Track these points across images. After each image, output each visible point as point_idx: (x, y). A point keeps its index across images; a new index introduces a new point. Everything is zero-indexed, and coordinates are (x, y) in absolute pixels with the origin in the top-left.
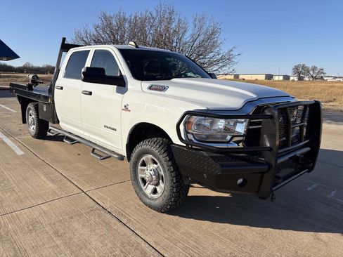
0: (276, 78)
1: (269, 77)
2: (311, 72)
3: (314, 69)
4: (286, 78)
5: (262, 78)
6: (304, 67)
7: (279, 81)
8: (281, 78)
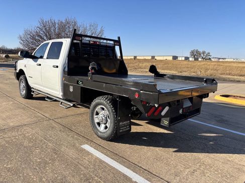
0: (180, 59)
1: (175, 58)
2: (202, 55)
3: (204, 53)
4: (187, 58)
5: (170, 58)
6: (197, 51)
7: (182, 60)
8: (183, 59)
